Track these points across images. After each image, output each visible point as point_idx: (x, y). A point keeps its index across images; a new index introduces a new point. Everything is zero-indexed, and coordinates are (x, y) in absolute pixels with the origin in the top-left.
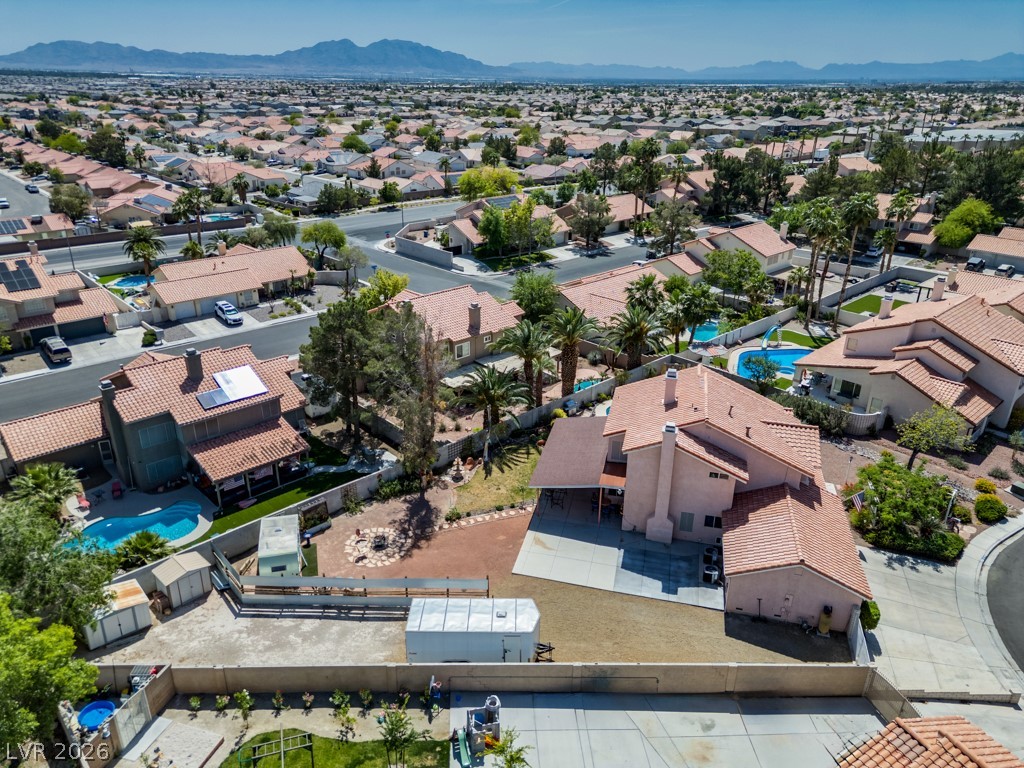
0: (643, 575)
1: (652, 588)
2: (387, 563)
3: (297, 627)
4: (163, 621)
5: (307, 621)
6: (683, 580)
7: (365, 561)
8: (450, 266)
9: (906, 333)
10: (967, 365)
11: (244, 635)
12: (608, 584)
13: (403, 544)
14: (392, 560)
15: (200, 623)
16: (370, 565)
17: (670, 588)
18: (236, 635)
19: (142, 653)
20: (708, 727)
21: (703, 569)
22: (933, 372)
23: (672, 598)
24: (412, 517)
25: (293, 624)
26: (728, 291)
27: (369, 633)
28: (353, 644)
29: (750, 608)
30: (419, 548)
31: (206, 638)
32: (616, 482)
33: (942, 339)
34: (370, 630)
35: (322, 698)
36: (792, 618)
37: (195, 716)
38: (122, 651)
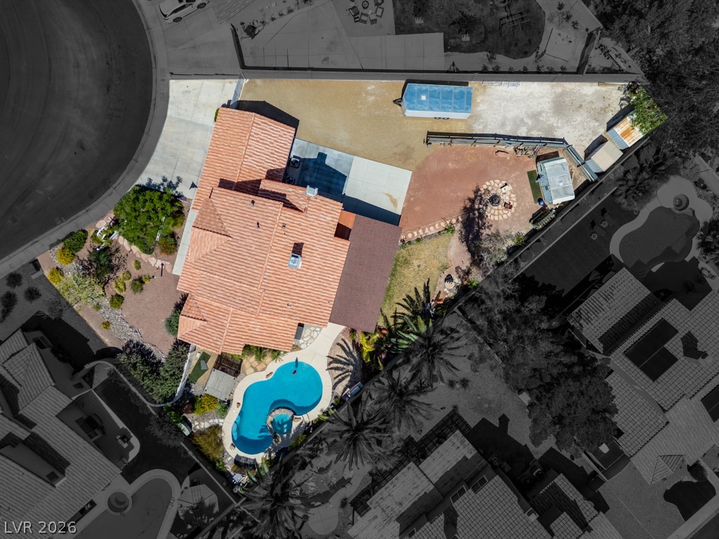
0: (334, 170)
2: (488, 183)
3: (529, 131)
4: (601, 136)
5: (524, 135)
6: (311, 164)
7: (501, 185)
11: (555, 125)
12: (357, 161)
13: (480, 203)
14: (485, 187)
15: (581, 135)
16: (497, 181)
17: (321, 158)
18: (559, 125)
19: (603, 112)
20: (326, 59)
23: (322, 150)
24: (478, 231)
25: (532, 133)
27: (490, 125)
28: (497, 116)
30: (470, 199)
31: (575, 123)
34: (489, 127)
37: (561, 68)
38: (615, 113)
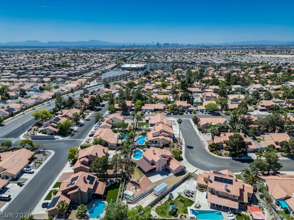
0: (164, 176)
1: (166, 176)
2: (139, 190)
8: (55, 139)
9: (160, 132)
10: (168, 135)
12: (162, 179)
13: (138, 187)
17: (168, 176)
21: (168, 172)
22: (165, 137)
23: (169, 176)
26: (119, 128)
29: (176, 173)
30: (140, 186)
32: (154, 167)
33: (164, 132)
35: (157, 203)
36: (179, 172)
